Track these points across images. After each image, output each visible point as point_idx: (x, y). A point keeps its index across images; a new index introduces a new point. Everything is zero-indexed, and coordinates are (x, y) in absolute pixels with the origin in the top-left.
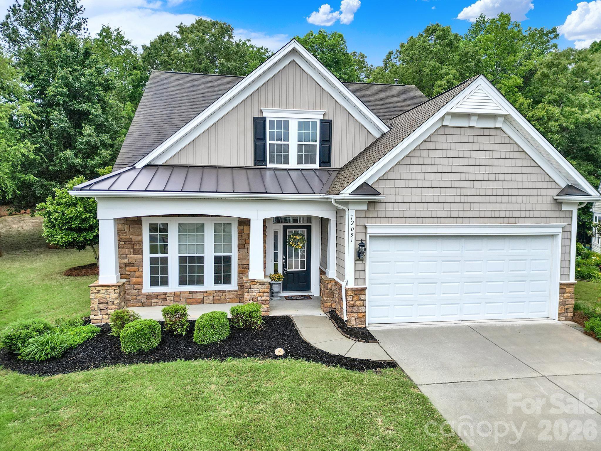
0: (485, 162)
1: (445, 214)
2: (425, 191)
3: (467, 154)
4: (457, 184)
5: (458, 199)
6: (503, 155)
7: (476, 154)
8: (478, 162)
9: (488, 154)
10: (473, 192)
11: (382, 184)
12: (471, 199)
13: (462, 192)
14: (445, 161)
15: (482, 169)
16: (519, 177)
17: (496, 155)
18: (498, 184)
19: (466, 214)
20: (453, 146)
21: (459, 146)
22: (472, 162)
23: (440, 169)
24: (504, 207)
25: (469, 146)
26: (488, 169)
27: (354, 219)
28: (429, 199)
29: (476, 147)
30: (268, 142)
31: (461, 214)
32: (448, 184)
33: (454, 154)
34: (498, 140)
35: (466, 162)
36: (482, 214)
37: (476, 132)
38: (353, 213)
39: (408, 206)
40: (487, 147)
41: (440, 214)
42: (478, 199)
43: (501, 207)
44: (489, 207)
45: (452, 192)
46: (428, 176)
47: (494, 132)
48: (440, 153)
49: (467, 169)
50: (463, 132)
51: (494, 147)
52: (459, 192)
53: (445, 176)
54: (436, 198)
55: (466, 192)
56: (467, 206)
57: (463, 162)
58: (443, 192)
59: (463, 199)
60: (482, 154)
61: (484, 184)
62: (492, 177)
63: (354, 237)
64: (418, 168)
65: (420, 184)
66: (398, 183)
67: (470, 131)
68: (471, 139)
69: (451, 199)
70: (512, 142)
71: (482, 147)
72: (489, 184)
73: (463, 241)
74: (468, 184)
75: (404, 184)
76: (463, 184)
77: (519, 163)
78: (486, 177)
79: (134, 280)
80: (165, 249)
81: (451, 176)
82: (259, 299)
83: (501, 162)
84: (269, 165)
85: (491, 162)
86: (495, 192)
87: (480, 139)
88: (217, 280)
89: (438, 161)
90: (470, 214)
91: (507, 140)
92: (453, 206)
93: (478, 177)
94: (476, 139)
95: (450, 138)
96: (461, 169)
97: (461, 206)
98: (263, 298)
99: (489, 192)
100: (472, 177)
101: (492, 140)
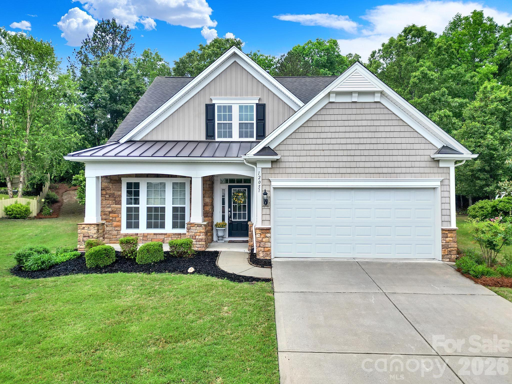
0: (368, 129)
1: (335, 170)
2: (318, 153)
3: (351, 123)
4: (344, 147)
5: (345, 159)
6: (383, 123)
7: (360, 123)
8: (361, 129)
9: (369, 123)
10: (358, 153)
11: (282, 147)
12: (357, 159)
13: (349, 153)
14: (333, 129)
15: (365, 135)
16: (398, 141)
17: (377, 123)
18: (380, 147)
19: (353, 171)
20: (339, 117)
21: (344, 117)
22: (356, 129)
23: (329, 135)
24: (386, 164)
25: (353, 117)
26: (370, 135)
27: (260, 175)
28: (321, 159)
29: (359, 117)
30: (216, 122)
31: (349, 170)
32: (336, 147)
33: (340, 123)
34: (378, 111)
35: (351, 129)
36: (367, 170)
37: (358, 106)
38: (260, 170)
39: (304, 165)
40: (369, 117)
41: (330, 170)
42: (363, 158)
43: (383, 164)
44: (373, 164)
45: (340, 153)
46: (319, 141)
47: (374, 106)
48: (328, 123)
49: (352, 135)
50: (347, 106)
51: (374, 117)
52: (345, 153)
53: (333, 141)
54: (327, 159)
55: (352, 153)
56: (353, 165)
57: (348, 129)
58: (333, 153)
59: (349, 159)
60: (364, 123)
61: (368, 147)
62: (374, 141)
63: (261, 188)
64: (311, 135)
65: (313, 147)
66: (295, 147)
67: (354, 106)
68: (354, 111)
69: (340, 159)
70: (390, 112)
71: (364, 117)
72: (372, 147)
73: (353, 192)
74: (354, 147)
75: (299, 147)
76: (349, 147)
77: (397, 129)
78: (369, 141)
79: (115, 223)
80: (137, 201)
81: (339, 141)
82: (197, 237)
83: (381, 129)
84: (217, 139)
85: (373, 129)
86: (377, 153)
87: (362, 111)
88: (175, 226)
89: (327, 129)
90: (356, 170)
91: (386, 111)
92: (341, 164)
93: (362, 141)
94: (358, 111)
95: (336, 111)
96: (347, 135)
97: (348, 165)
98: (200, 237)
99: (372, 153)
100: (357, 141)
101: (373, 111)
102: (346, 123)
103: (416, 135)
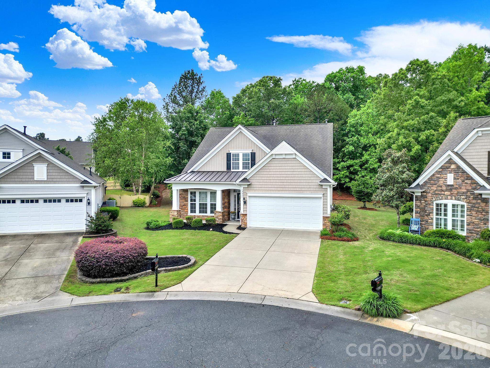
0: (290, 170)
1: (275, 189)
2: (268, 181)
3: (283, 168)
4: (279, 178)
5: (280, 184)
6: (297, 167)
7: (286, 168)
8: (287, 170)
9: (291, 168)
10: (285, 181)
11: (252, 178)
12: (285, 184)
13: (281, 181)
14: (274, 170)
15: (289, 173)
16: (304, 176)
17: (294, 168)
18: (295, 178)
19: (283, 189)
21: (280, 165)
22: (284, 170)
23: (273, 173)
24: (298, 186)
25: (283, 165)
26: (291, 173)
27: (243, 190)
28: (269, 184)
29: (286, 165)
31: (281, 189)
32: (276, 178)
34: (295, 162)
36: (289, 189)
37: (286, 160)
38: (242, 188)
39: (262, 186)
40: (290, 165)
41: (273, 189)
42: (288, 184)
43: (297, 186)
44: (292, 186)
45: (278, 181)
46: (269, 176)
47: (293, 160)
48: (272, 168)
49: (283, 173)
50: (280, 160)
51: (293, 165)
52: (280, 181)
53: (275, 176)
54: (272, 184)
55: (283, 181)
56: (284, 186)
57: (281, 170)
58: (274, 181)
59: (282, 184)
60: (288, 168)
61: (290, 178)
62: (293, 176)
63: (243, 196)
64: (265, 173)
65: (266, 178)
66: (258, 178)
67: (284, 160)
68: (284, 162)
69: (277, 184)
70: (300, 163)
71: (288, 165)
72: (292, 178)
74: (284, 178)
75: (260, 178)
76: (282, 178)
77: (303, 170)
78: (290, 176)
79: (185, 210)
81: (277, 176)
83: (296, 170)
85: (292, 170)
86: (294, 181)
87: (287, 162)
88: (211, 212)
89: (272, 170)
90: (285, 189)
91: (298, 162)
92: (278, 186)
93: (287, 176)
95: (276, 162)
96: (281, 173)
97: (281, 186)
98: (220, 218)
99: (292, 181)
100: (285, 176)
101: (292, 162)
102: (280, 168)
103: (312, 173)
